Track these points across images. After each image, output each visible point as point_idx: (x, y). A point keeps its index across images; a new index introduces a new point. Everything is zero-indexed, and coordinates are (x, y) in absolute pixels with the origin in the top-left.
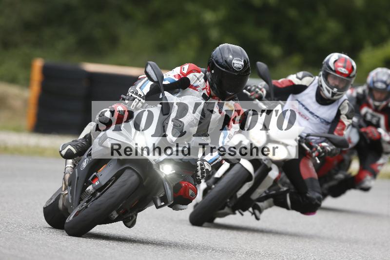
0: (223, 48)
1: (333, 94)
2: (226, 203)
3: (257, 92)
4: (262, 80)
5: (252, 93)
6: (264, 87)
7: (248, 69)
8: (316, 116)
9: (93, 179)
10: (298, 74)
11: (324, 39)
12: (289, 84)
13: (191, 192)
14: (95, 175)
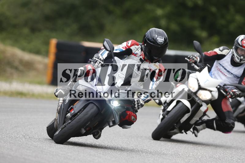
0: (152, 31)
1: (241, 60)
2: (174, 126)
3: (193, 59)
4: (197, 52)
5: (191, 60)
6: (199, 56)
7: (167, 43)
8: (231, 73)
9: (70, 110)
10: (220, 48)
11: (232, 27)
12: (214, 54)
13: (133, 117)
14: (72, 107)
